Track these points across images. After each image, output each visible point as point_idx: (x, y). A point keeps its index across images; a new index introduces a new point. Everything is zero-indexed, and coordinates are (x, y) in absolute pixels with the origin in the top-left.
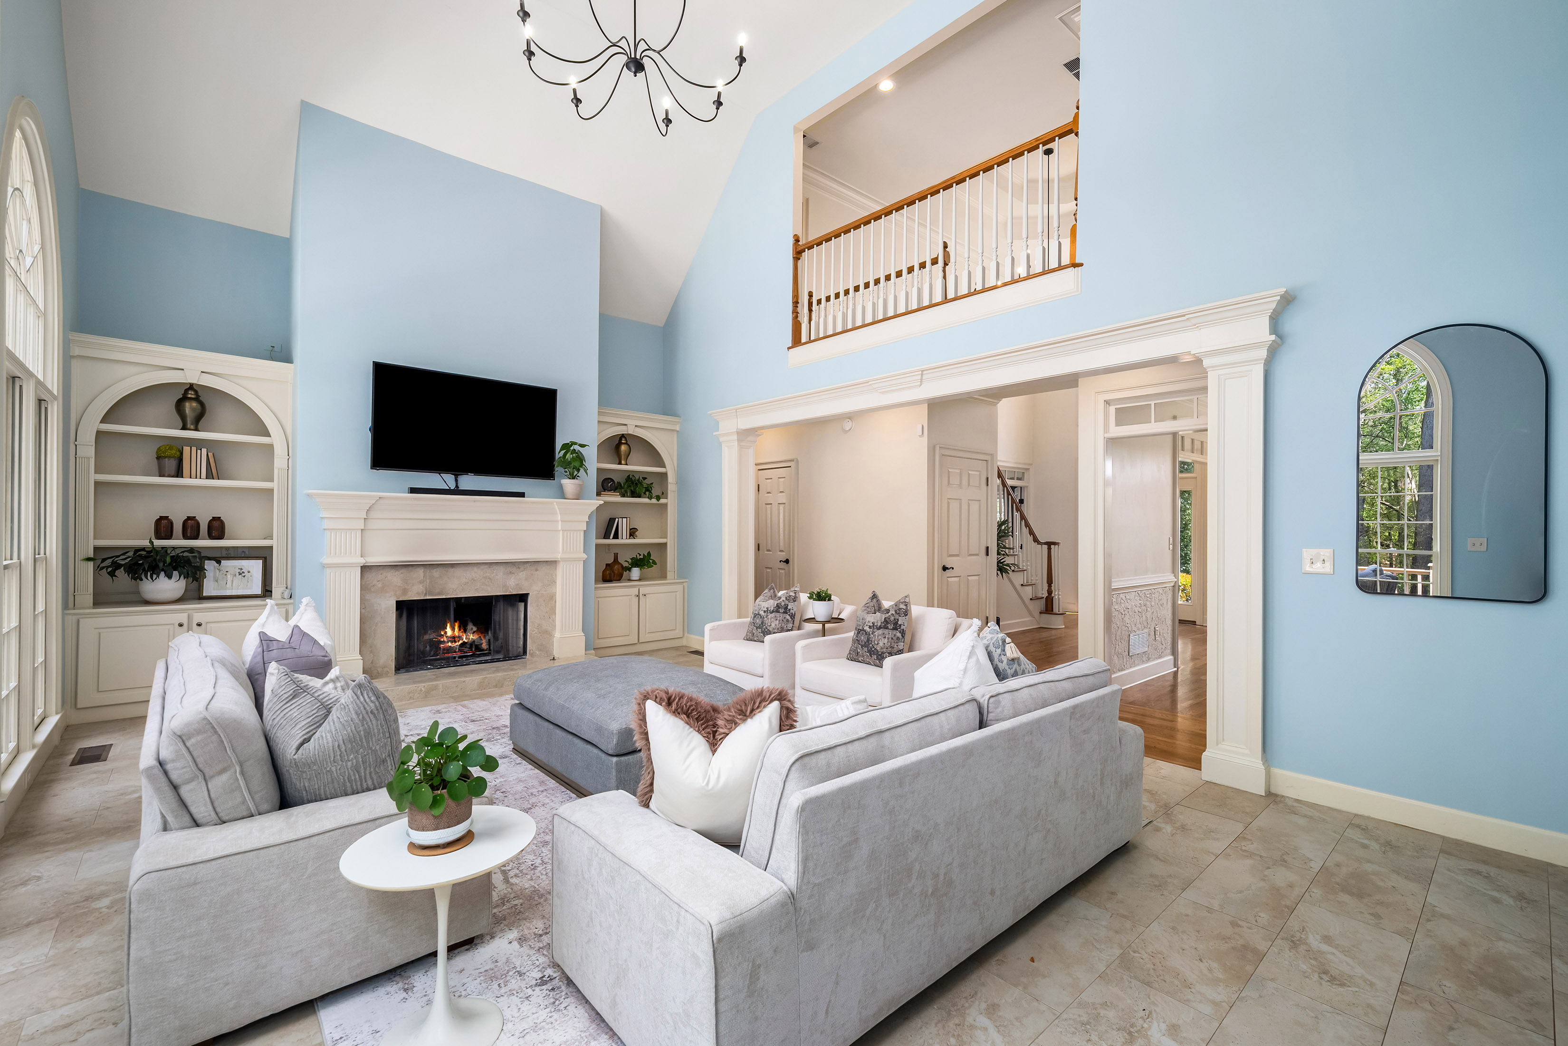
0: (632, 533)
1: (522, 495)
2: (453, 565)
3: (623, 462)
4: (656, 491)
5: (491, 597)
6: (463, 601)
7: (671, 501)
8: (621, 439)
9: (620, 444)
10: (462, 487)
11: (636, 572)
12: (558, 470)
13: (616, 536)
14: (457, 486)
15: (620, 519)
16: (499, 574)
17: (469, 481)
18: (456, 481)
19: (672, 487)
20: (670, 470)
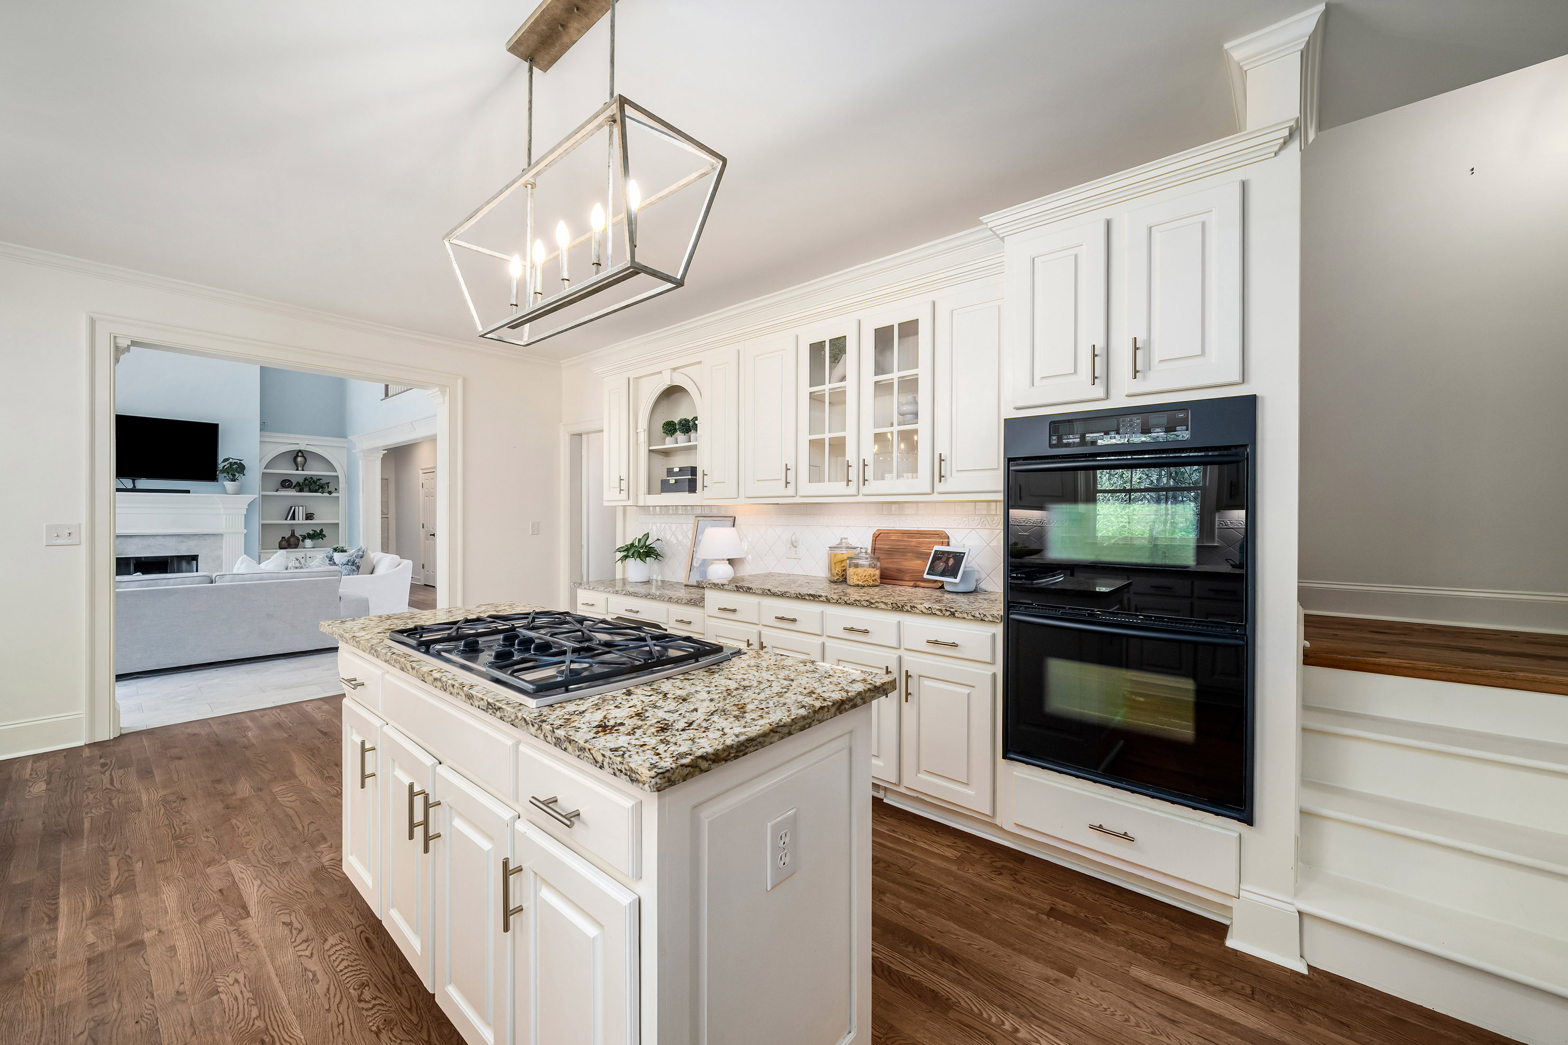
0: (309, 516)
1: (188, 492)
2: (131, 536)
3: (300, 469)
4: (331, 488)
5: (167, 557)
6: (143, 559)
7: (342, 494)
8: (298, 453)
9: (297, 456)
10: (138, 487)
11: (308, 543)
12: (221, 476)
13: (293, 518)
14: (134, 486)
15: (297, 508)
16: (172, 542)
17: (142, 483)
18: (134, 483)
19: (342, 485)
20: (340, 473)
